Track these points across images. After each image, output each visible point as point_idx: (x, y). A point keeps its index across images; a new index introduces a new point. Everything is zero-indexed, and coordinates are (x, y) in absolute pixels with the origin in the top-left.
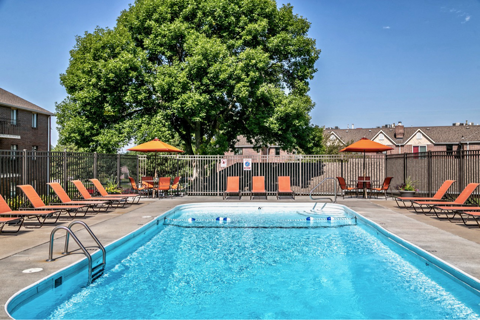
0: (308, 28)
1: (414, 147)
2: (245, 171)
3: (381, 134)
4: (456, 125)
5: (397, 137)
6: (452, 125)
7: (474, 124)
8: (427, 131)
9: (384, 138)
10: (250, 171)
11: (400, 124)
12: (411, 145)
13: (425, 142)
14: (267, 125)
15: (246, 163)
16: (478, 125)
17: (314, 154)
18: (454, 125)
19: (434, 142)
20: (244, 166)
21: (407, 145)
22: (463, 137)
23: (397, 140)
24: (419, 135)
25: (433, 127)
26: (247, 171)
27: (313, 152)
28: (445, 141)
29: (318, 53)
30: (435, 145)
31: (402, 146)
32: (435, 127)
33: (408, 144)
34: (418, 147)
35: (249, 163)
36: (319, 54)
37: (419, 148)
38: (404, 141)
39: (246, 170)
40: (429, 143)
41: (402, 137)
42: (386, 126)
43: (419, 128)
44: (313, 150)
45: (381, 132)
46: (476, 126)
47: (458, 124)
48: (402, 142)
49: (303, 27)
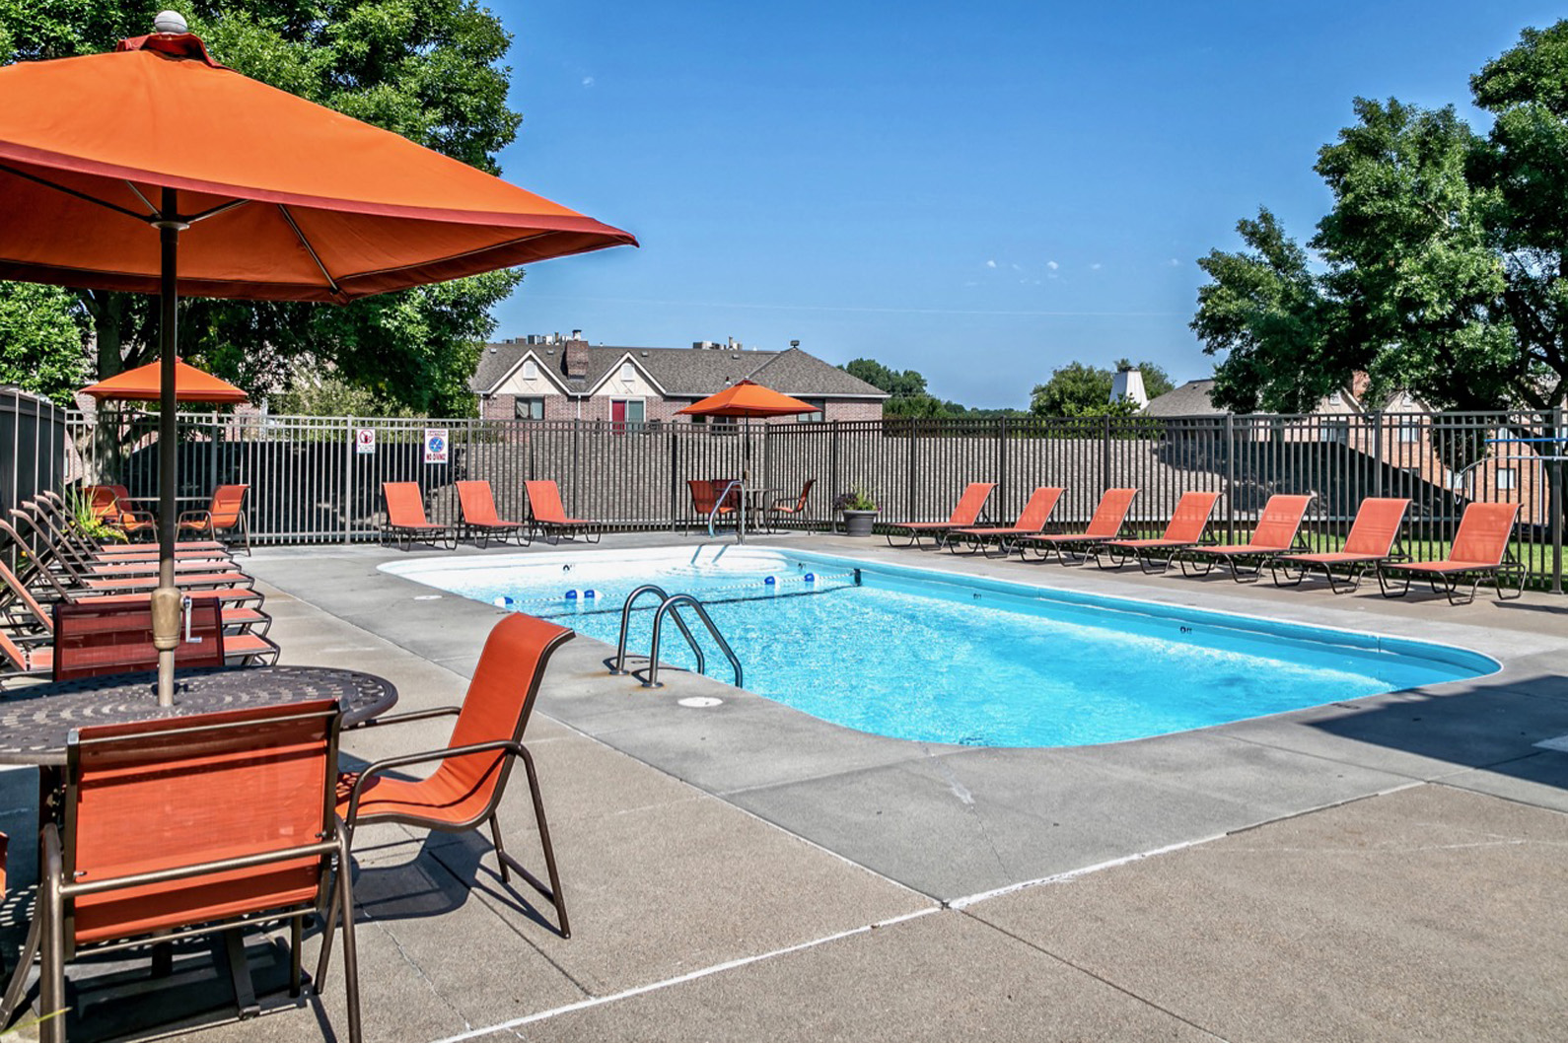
0: (504, 47)
1: (614, 402)
2: (429, 465)
3: (529, 362)
4: (704, 347)
5: (571, 372)
6: (691, 347)
7: (744, 348)
8: (647, 359)
9: (537, 374)
10: (443, 465)
11: (578, 336)
12: (607, 398)
13: (640, 390)
14: (391, 324)
15: (433, 441)
16: (755, 349)
17: (454, 417)
18: (698, 346)
19: (664, 391)
20: (428, 451)
21: (598, 397)
22: (727, 379)
23: (572, 381)
24: (627, 371)
25: (656, 350)
26: (436, 465)
27: (453, 411)
28: (689, 390)
29: (517, 121)
30: (667, 398)
31: (585, 399)
32: (661, 350)
33: (599, 393)
34: (624, 402)
35: (441, 443)
36: (516, 125)
37: (627, 405)
38: (589, 385)
39: (432, 461)
40: (652, 393)
41: (582, 372)
42: (531, 338)
43: (629, 350)
44: (456, 406)
45: (530, 357)
46: (750, 353)
47: (707, 345)
48: (584, 387)
49: (492, 43)
